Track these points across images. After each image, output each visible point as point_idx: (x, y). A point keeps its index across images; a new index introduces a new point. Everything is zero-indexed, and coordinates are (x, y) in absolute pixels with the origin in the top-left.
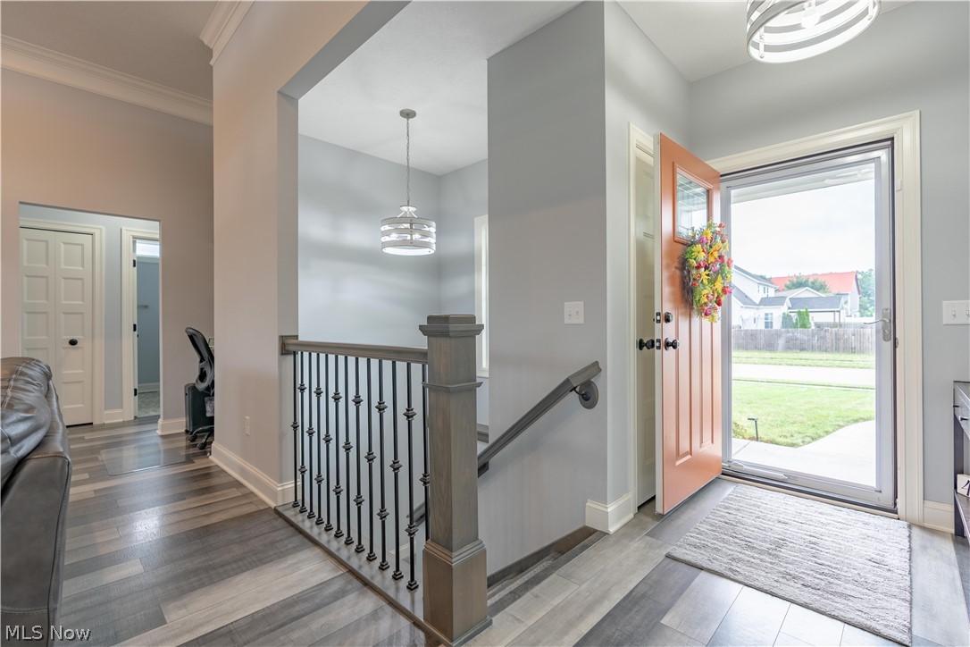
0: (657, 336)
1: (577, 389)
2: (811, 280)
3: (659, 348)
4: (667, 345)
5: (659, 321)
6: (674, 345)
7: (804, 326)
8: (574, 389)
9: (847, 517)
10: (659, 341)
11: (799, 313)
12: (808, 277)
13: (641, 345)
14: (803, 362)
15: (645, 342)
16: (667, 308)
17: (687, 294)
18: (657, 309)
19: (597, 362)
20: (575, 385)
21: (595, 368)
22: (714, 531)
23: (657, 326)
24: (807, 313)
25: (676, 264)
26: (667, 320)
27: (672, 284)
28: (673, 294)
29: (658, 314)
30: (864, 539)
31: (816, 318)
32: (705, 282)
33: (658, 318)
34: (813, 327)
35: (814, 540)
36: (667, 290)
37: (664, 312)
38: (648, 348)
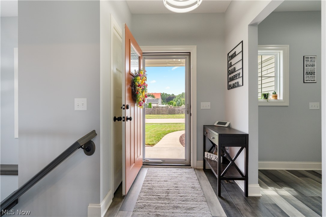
0: (123, 116)
1: (83, 147)
2: (151, 95)
3: (124, 121)
4: (127, 119)
5: (124, 109)
6: (130, 119)
7: (150, 107)
8: (81, 147)
9: (180, 172)
10: (124, 117)
11: (149, 103)
12: (150, 94)
13: (115, 119)
14: (151, 117)
15: (117, 118)
16: (127, 103)
17: (134, 97)
18: (123, 103)
19: (94, 130)
20: (81, 145)
21: (94, 134)
22: (146, 195)
23: (123, 110)
24: (151, 103)
25: (130, 84)
26: (127, 108)
27: (129, 92)
28: (129, 97)
29: (124, 105)
30: (187, 179)
31: (153, 105)
32: (141, 92)
33: (124, 107)
34: (152, 108)
35: (176, 185)
36: (127, 95)
37: (126, 105)
38: (118, 121)
